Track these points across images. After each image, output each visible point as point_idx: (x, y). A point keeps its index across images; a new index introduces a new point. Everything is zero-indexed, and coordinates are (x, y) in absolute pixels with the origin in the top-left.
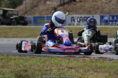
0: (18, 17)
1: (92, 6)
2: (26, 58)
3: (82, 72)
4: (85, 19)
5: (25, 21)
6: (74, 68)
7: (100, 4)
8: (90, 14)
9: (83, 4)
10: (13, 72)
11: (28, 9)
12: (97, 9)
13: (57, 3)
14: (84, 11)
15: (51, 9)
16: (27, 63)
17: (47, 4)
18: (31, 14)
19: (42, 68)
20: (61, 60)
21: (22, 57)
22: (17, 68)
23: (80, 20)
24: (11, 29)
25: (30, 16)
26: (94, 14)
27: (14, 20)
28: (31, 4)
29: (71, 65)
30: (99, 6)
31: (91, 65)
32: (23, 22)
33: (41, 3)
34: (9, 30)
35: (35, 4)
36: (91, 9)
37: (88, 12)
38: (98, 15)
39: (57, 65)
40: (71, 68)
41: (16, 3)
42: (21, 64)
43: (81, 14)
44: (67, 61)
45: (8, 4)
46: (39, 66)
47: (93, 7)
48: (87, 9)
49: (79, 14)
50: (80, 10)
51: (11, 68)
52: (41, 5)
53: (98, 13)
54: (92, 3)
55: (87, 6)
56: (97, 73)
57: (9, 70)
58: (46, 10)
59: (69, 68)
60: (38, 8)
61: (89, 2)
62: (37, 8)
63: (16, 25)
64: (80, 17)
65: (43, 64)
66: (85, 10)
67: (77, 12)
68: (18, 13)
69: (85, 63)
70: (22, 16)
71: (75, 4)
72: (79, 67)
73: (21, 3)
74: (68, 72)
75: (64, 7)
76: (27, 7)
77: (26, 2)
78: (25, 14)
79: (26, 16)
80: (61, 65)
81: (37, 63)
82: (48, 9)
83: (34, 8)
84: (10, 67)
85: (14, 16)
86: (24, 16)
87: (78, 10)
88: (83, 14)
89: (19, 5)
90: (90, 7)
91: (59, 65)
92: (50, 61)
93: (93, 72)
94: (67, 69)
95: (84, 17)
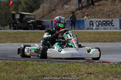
0: (36, 22)
1: (111, 9)
2: (44, 64)
3: (101, 78)
4: (104, 23)
5: (43, 25)
6: (93, 74)
7: (119, 7)
8: (109, 18)
9: (102, 8)
10: (31, 78)
11: (45, 13)
12: (116, 13)
13: (75, 7)
14: (102, 15)
15: (69, 13)
16: (45, 69)
17: (65, 8)
18: (48, 18)
19: (60, 73)
20: (80, 66)
21: (40, 63)
22: (35, 73)
23: (99, 24)
24: (28, 33)
25: (48, 20)
26: (113, 18)
27: (31, 24)
28: (48, 8)
29: (90, 70)
30: (118, 10)
31: (111, 70)
32: (40, 26)
33: (59, 7)
34: (27, 35)
35: (52, 8)
36: (111, 13)
37: (107, 15)
38: (117, 19)
39: (75, 70)
40: (91, 74)
41: (33, 7)
42: (39, 69)
43: (99, 18)
44: (86, 67)
45: (25, 8)
46: (58, 72)
47: (112, 11)
48: (106, 13)
49: (98, 18)
50: (98, 14)
51: (29, 74)
52: (58, 9)
53: (117, 17)
54: (111, 7)
55: (106, 9)
56: (117, 79)
57: (26, 75)
58: (64, 14)
59: (88, 74)
60: (56, 12)
61: (108, 6)
62: (54, 12)
63: (33, 30)
64: (99, 21)
65: (61, 69)
66: (104, 14)
67: (96, 16)
68: (35, 17)
69: (105, 69)
70: (39, 20)
71: (93, 8)
72: (98, 72)
73: (38, 7)
74: (87, 77)
75: (82, 11)
76: (45, 11)
77: (43, 6)
78: (43, 19)
79: (43, 21)
80: (79, 70)
81: (55, 69)
82: (66, 13)
83: (52, 12)
84: (28, 72)
85: (31, 20)
86: (41, 20)
87: (97, 14)
88: (102, 18)
89: (36, 9)
90: (109, 10)
91: (78, 70)
92: (69, 67)
93: (113, 78)
94: (87, 74)
95: (103, 21)
